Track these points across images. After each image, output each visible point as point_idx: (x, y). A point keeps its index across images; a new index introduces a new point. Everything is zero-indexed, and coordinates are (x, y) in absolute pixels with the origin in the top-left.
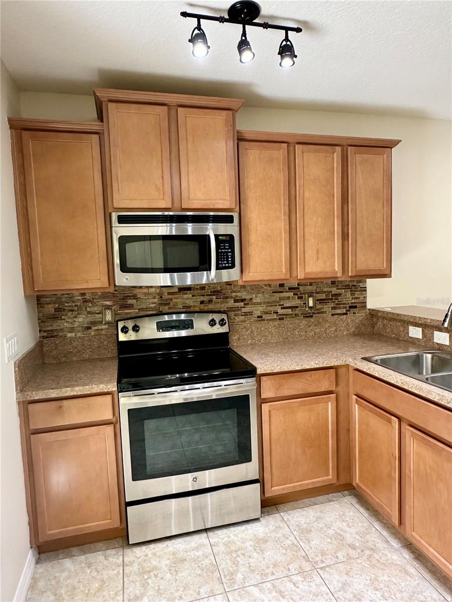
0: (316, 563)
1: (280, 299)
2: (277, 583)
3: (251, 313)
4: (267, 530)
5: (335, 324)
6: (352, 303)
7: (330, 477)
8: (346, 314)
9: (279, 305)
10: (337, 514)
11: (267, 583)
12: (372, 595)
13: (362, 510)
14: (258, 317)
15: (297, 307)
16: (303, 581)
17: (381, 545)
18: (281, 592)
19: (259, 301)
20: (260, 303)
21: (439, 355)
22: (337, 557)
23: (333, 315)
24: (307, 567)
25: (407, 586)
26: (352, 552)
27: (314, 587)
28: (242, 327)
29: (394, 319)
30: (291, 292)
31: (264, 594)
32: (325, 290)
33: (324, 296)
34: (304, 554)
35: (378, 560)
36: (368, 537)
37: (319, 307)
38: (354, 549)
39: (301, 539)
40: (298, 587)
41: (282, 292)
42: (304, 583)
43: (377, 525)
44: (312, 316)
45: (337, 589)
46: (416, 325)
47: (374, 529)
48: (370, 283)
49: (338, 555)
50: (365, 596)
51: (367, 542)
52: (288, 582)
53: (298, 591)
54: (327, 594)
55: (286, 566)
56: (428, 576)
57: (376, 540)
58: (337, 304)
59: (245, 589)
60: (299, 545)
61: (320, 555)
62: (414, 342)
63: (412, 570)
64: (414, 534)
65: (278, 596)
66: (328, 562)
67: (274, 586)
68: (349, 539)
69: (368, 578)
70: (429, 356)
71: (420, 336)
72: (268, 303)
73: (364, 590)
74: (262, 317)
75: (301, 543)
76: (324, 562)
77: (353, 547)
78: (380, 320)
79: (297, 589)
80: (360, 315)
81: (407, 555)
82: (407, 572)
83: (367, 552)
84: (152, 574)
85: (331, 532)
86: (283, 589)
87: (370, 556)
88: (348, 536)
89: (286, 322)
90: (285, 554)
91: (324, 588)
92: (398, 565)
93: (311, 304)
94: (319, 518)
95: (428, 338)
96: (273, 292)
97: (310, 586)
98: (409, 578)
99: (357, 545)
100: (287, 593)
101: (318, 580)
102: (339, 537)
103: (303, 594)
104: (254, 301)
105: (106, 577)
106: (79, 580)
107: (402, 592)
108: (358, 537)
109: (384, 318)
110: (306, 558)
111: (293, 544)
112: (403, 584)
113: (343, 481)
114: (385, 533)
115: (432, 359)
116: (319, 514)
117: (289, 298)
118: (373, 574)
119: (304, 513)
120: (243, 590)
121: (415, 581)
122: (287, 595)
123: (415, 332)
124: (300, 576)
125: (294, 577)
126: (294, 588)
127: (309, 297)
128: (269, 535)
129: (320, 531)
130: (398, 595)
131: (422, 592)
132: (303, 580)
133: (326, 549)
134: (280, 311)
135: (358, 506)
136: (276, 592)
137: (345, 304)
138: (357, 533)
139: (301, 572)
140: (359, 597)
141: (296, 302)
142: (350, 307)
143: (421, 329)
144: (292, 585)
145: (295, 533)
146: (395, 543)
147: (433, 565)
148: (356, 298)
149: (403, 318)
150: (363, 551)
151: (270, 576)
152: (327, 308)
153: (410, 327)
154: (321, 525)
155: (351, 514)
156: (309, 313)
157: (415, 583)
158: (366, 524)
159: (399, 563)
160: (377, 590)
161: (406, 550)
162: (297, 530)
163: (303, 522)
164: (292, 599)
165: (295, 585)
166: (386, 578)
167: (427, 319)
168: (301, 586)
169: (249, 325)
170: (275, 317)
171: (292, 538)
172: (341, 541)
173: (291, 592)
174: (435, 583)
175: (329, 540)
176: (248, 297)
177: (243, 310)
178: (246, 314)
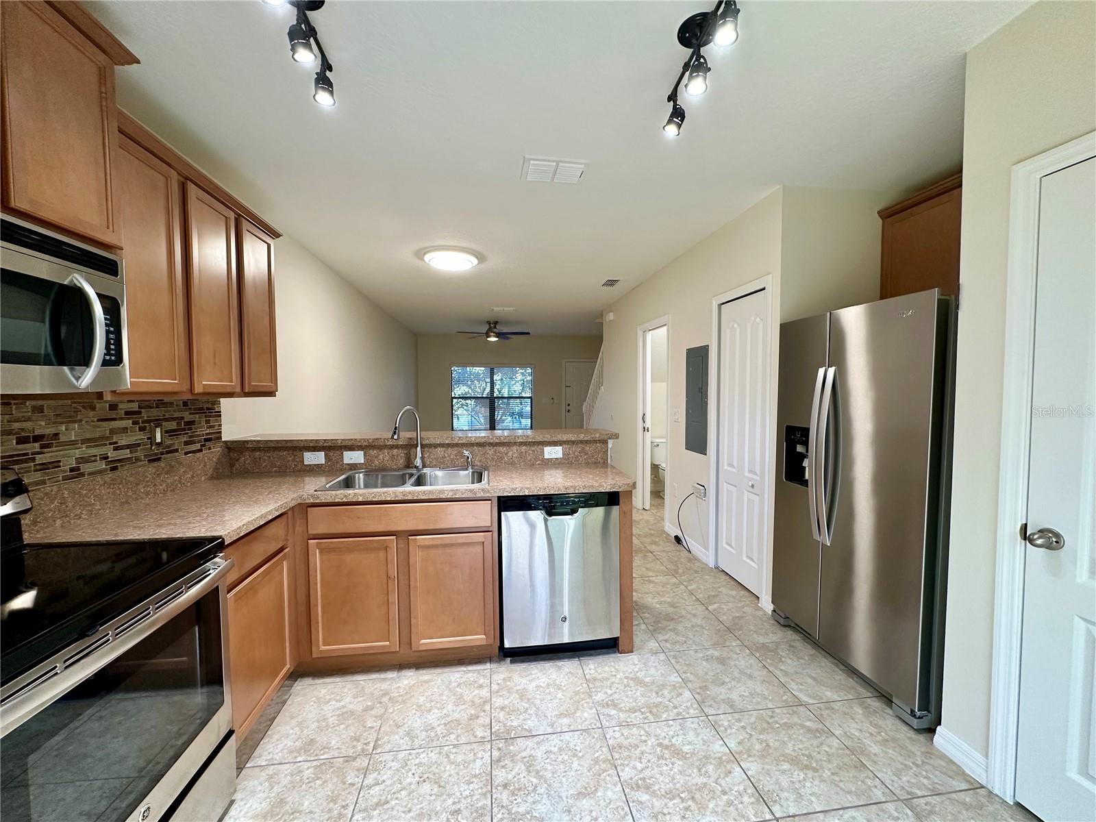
1: (112, 431)
2: (362, 804)
3: (56, 464)
5: (190, 467)
6: (207, 434)
7: (288, 666)
8: (200, 450)
9: (110, 444)
10: (312, 703)
13: (329, 680)
14: (72, 470)
15: (138, 445)
16: (379, 774)
17: (383, 685)
18: (377, 805)
19: (73, 438)
20: (73, 443)
23: (186, 453)
27: (393, 764)
28: (40, 495)
29: (279, 449)
30: (129, 419)
32: (176, 415)
33: (172, 425)
35: (400, 696)
36: (368, 691)
37: (168, 442)
40: (384, 781)
41: (114, 419)
42: (381, 772)
43: (358, 677)
44: (159, 459)
45: (409, 743)
46: (316, 449)
47: (361, 683)
48: (224, 402)
50: (430, 722)
51: (373, 694)
52: (369, 791)
54: (410, 754)
55: (344, 786)
56: (438, 671)
57: (375, 687)
58: (191, 437)
62: (310, 470)
63: (426, 678)
64: (421, 641)
65: (381, 809)
68: (356, 707)
69: (414, 711)
71: (322, 461)
72: (89, 440)
74: (78, 469)
78: (246, 453)
79: (385, 783)
80: (217, 450)
81: (409, 672)
83: (385, 699)
85: (333, 719)
86: (375, 800)
87: (391, 699)
88: (352, 707)
89: (124, 472)
91: (402, 754)
92: (415, 683)
93: (158, 439)
94: (300, 723)
95: (333, 459)
96: (98, 420)
97: (390, 768)
98: (433, 683)
99: (370, 703)
100: (384, 797)
101: (388, 757)
103: (395, 779)
104: (63, 438)
107: (442, 694)
108: (360, 699)
112: (435, 690)
116: (294, 722)
117: (125, 430)
118: (413, 706)
121: (438, 680)
122: (387, 797)
123: (315, 458)
124: (370, 774)
126: (382, 787)
127: (156, 427)
128: (272, 795)
130: (444, 698)
131: (450, 682)
132: (377, 772)
134: (112, 455)
135: (319, 681)
137: (199, 436)
138: (355, 698)
140: (429, 728)
141: (138, 437)
142: (206, 440)
143: (322, 453)
144: (377, 788)
145: (300, 759)
146: (391, 675)
148: (211, 427)
149: (295, 444)
150: (381, 703)
152: (178, 442)
153: (305, 454)
154: (313, 727)
155: (324, 691)
156: (156, 454)
158: (350, 685)
159: (413, 682)
160: (430, 711)
162: (297, 755)
165: (379, 784)
166: (422, 699)
167: (336, 440)
168: (384, 778)
169: (55, 489)
170: (104, 467)
171: (306, 765)
173: (385, 792)
176: (49, 431)
177: (40, 459)
178: (44, 467)
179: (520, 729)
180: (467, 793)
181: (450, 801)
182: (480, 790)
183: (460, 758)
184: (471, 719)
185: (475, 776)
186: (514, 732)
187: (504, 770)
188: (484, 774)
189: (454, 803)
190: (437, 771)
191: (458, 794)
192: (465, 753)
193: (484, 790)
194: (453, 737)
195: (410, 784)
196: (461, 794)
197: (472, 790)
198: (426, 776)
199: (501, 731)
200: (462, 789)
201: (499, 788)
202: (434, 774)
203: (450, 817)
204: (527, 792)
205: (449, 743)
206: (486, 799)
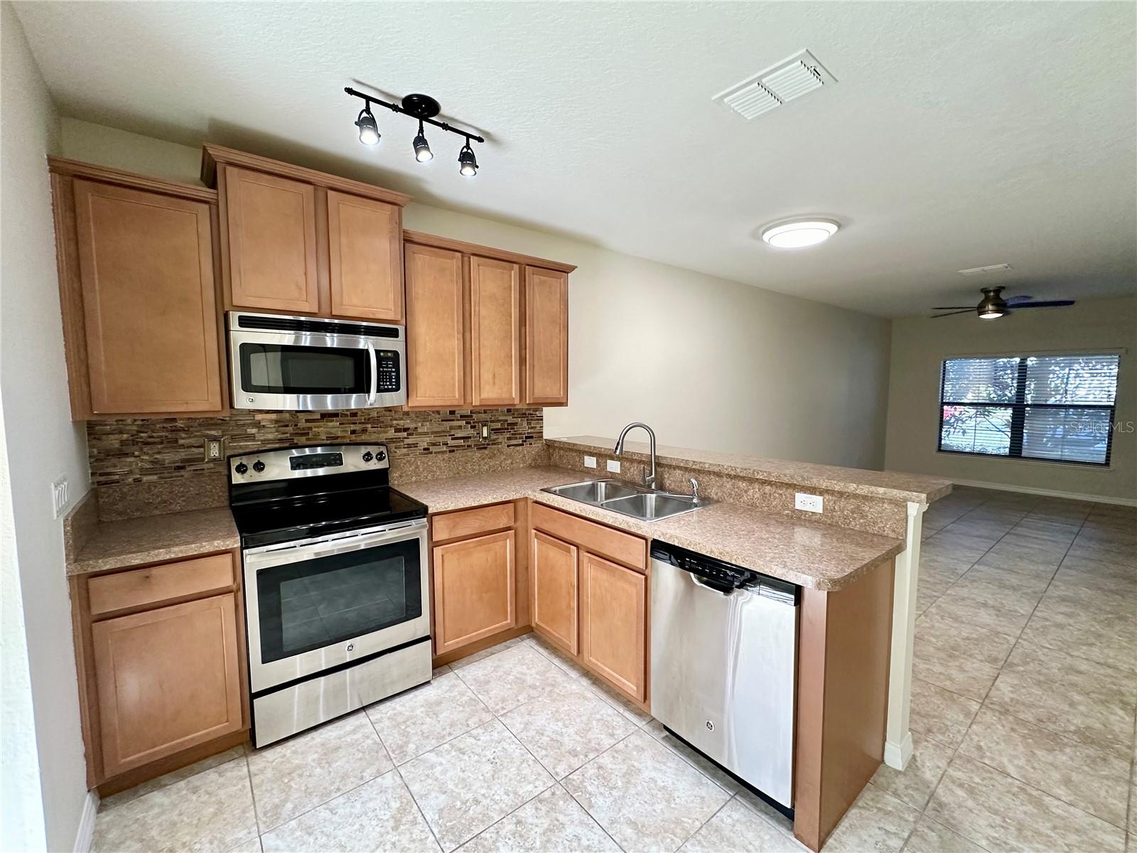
0: (497, 711)
1: (451, 428)
2: (454, 742)
3: (415, 445)
4: (439, 691)
5: (510, 456)
6: (528, 433)
7: (509, 621)
8: (522, 445)
9: (449, 435)
10: (517, 659)
11: (445, 745)
12: (554, 727)
13: (541, 650)
14: (425, 449)
15: (470, 437)
16: (483, 733)
17: (560, 678)
18: (460, 749)
19: (426, 431)
20: (426, 434)
21: (612, 483)
22: (518, 701)
23: (508, 446)
24: (487, 717)
25: (585, 710)
26: (534, 693)
27: (496, 735)
28: (404, 461)
29: (571, 450)
30: (463, 420)
31: (441, 756)
32: (501, 418)
33: (498, 425)
34: (482, 705)
35: (558, 693)
36: (548, 675)
37: (494, 437)
38: (535, 689)
39: (479, 692)
40: (479, 740)
41: (453, 420)
42: (486, 733)
43: (556, 661)
44: (486, 448)
45: (519, 731)
46: (591, 454)
47: (553, 666)
48: (547, 412)
49: (519, 698)
50: (547, 729)
51: (548, 678)
52: (467, 737)
53: (479, 743)
54: (510, 738)
55: (464, 723)
56: (604, 696)
57: (555, 675)
58: (513, 434)
59: (419, 757)
60: (477, 699)
61: (500, 702)
62: (588, 472)
63: (589, 695)
64: (591, 658)
65: (458, 754)
66: (510, 707)
67: (452, 746)
68: (529, 680)
69: (549, 712)
70: (603, 484)
71: (594, 466)
72: (436, 432)
73: (546, 724)
74: (428, 449)
75: (479, 696)
76: (505, 709)
77: (533, 687)
78: (557, 450)
80: (536, 447)
81: (585, 682)
82: (585, 698)
83: (548, 689)
84: (294, 775)
85: (511, 678)
86: (462, 746)
87: (551, 691)
88: (528, 678)
89: (458, 454)
90: (462, 711)
91: (507, 734)
92: (577, 693)
93: (485, 434)
94: (498, 666)
95: (601, 466)
96: (442, 421)
97: (491, 735)
99: (538, 684)
100: (467, 749)
101: (500, 727)
102: (520, 681)
103: (485, 745)
104: (420, 430)
105: (223, 797)
106: (180, 811)
108: (538, 677)
109: (560, 448)
110: (486, 710)
111: (471, 699)
113: (522, 624)
114: (564, 667)
115: (606, 487)
116: (497, 663)
117: (460, 427)
119: (481, 665)
120: (417, 760)
122: (468, 751)
123: (590, 462)
124: (481, 728)
125: (473, 731)
126: (475, 741)
127: (483, 426)
128: (442, 696)
129: (499, 680)
130: (578, 720)
131: (598, 712)
132: (484, 731)
133: (506, 696)
134: (451, 442)
135: (536, 647)
136: (455, 751)
137: (521, 434)
138: (537, 674)
139: (482, 724)
140: (541, 732)
141: (469, 432)
142: (527, 437)
143: (595, 458)
144: (472, 740)
145: (472, 687)
146: (574, 674)
147: (608, 686)
148: (532, 428)
149: (578, 448)
150: (543, 689)
151: (447, 737)
152: (502, 438)
153: (585, 457)
154: (499, 674)
155: (531, 656)
156: (484, 444)
157: (592, 706)
158: (546, 662)
159: (577, 691)
160: (558, 721)
161: (584, 679)
162: (474, 684)
163: (480, 675)
164: (473, 752)
165: (475, 739)
166: (566, 708)
167: (601, 448)
168: (482, 738)
169: (413, 459)
170: (445, 449)
171: (470, 693)
172: (521, 684)
173: (471, 747)
174: (610, 701)
175: (509, 686)
176: (412, 426)
177: (407, 441)
178: (409, 446)
179: (588, 795)
180: (497, 797)
181: (483, 791)
182: (504, 805)
183: (526, 771)
184: (570, 753)
185: (515, 793)
186: (580, 793)
187: (534, 811)
188: (520, 799)
189: (484, 795)
190: (505, 764)
191: (493, 792)
192: (533, 771)
193: (506, 809)
194: (544, 752)
195: (485, 756)
196: (493, 795)
197: (501, 800)
198: (497, 760)
199: (574, 783)
200: (498, 792)
201: (514, 819)
202: (502, 765)
203: (471, 800)
204: (521, 844)
205: (535, 754)
206: (499, 815)
